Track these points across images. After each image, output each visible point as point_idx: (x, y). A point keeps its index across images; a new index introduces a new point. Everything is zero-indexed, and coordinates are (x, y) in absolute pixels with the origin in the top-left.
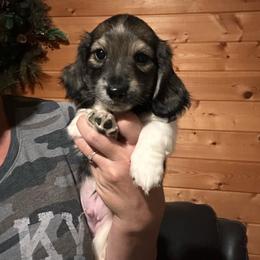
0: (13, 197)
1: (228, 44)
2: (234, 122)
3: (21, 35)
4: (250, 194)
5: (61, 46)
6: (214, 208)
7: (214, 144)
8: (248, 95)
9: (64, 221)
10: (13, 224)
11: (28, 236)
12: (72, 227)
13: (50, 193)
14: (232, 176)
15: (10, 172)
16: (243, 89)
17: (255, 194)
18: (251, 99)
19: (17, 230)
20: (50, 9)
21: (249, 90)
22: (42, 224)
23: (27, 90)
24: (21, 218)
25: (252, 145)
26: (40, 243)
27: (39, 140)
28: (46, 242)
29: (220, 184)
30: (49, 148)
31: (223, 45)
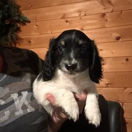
1: (106, 14)
2: (112, 53)
3: (7, 20)
4: (123, 88)
5: (27, 24)
6: (103, 95)
8: (118, 38)
14: (114, 79)
16: (116, 35)
17: (126, 88)
18: (120, 40)
19: (13, 98)
20: (20, 7)
21: (119, 36)
25: (123, 63)
26: (24, 103)
29: (108, 84)
31: (104, 15)
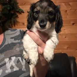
0: (4, 53)
3: (12, 11)
7: (65, 37)
9: (19, 59)
10: (4, 60)
11: (8, 63)
12: (21, 61)
13: (15, 52)
15: (3, 46)
16: (72, 22)
21: (74, 23)
22: (12, 60)
23: (13, 26)
24: (7, 58)
26: (12, 65)
27: (12, 38)
28: (14, 65)
30: (14, 40)
31: (66, 11)
